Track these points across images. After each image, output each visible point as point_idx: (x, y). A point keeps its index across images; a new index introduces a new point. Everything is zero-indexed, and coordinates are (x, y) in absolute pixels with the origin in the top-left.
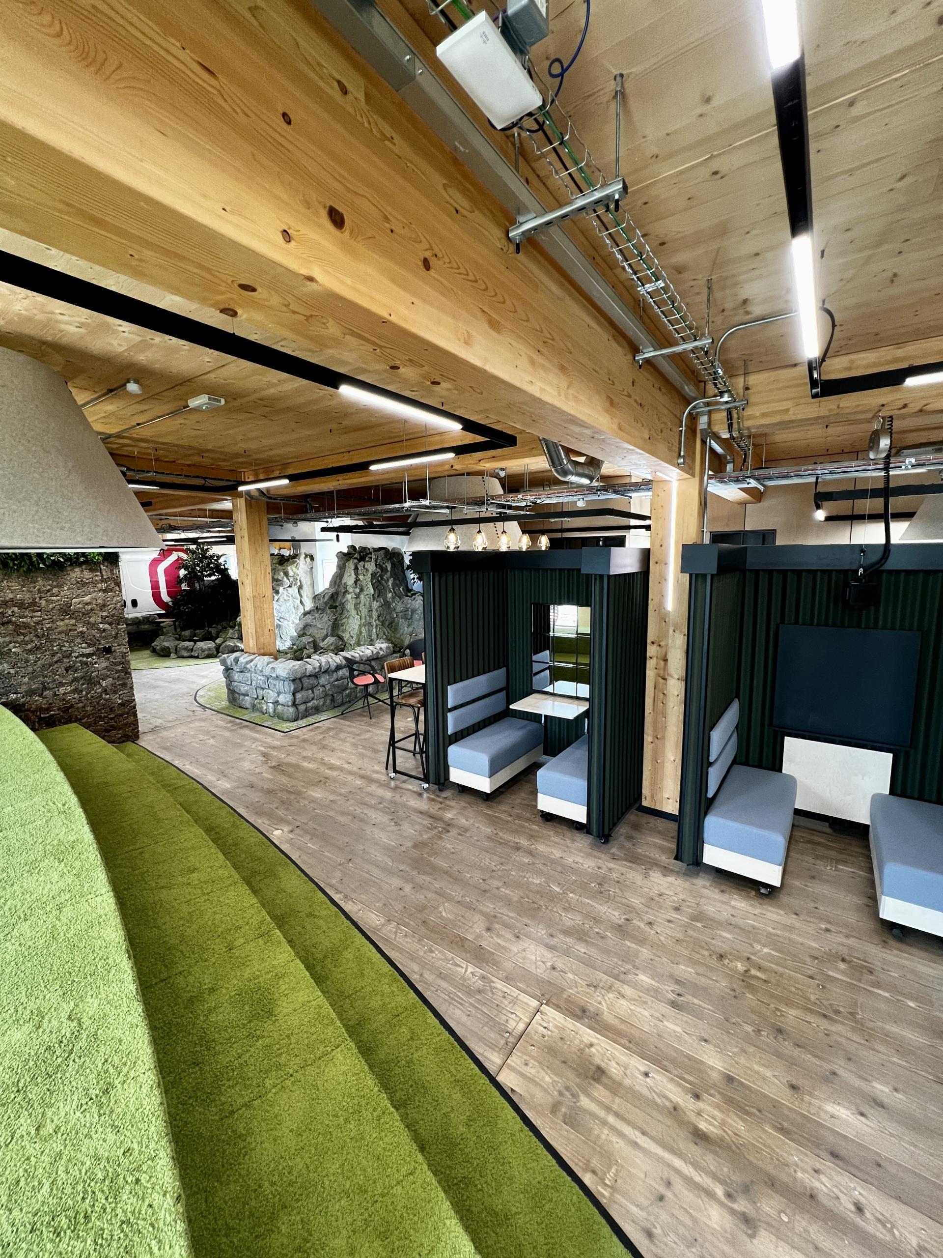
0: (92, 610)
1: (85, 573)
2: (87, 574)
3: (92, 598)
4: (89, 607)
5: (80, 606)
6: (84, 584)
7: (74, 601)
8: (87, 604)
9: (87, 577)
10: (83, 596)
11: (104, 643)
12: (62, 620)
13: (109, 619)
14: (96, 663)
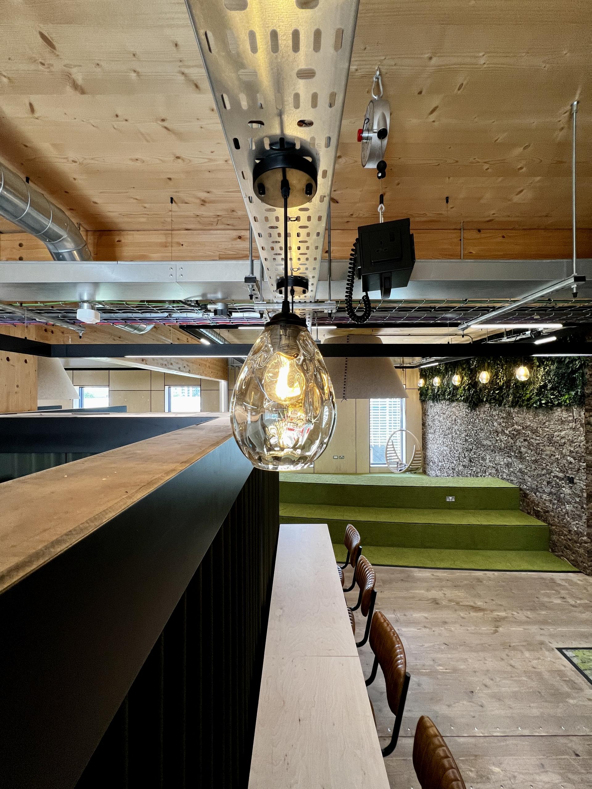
0: (565, 443)
1: (564, 413)
2: (565, 415)
3: (565, 434)
4: (563, 441)
5: (558, 438)
6: (563, 422)
7: (556, 433)
8: (562, 438)
9: (564, 416)
10: (561, 431)
11: (570, 474)
12: (548, 446)
13: (574, 454)
14: (564, 487)
